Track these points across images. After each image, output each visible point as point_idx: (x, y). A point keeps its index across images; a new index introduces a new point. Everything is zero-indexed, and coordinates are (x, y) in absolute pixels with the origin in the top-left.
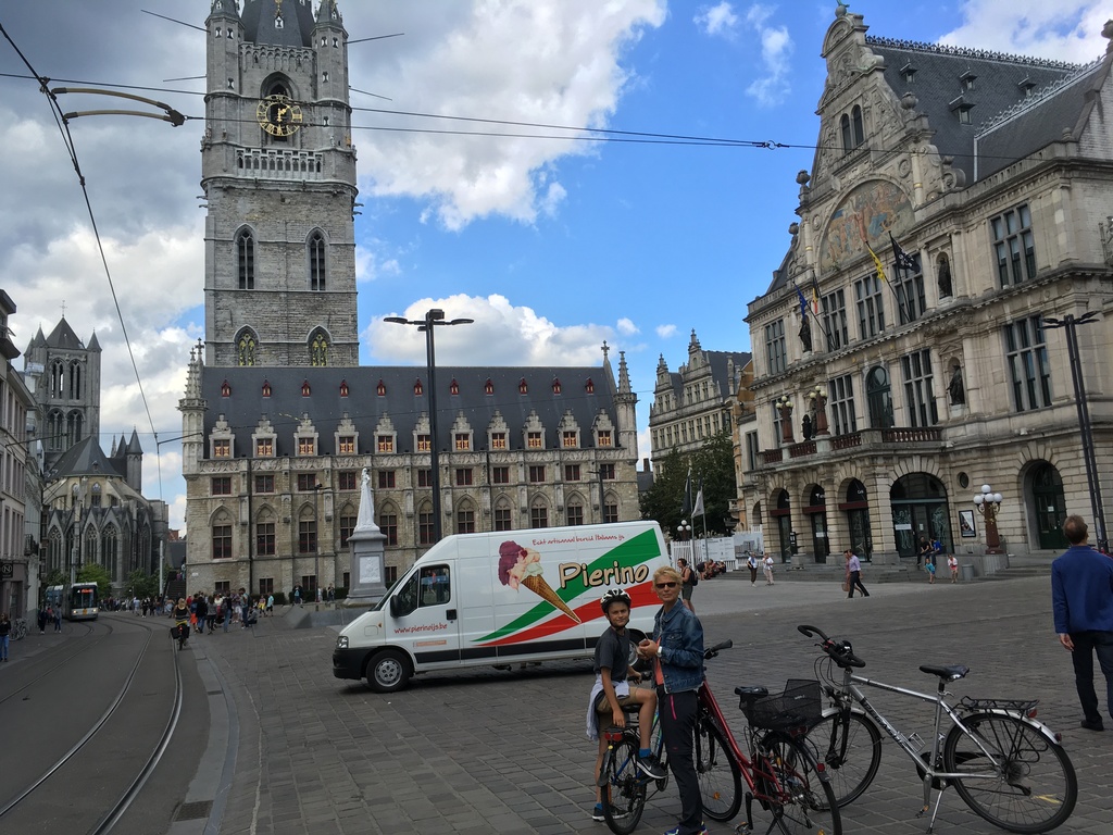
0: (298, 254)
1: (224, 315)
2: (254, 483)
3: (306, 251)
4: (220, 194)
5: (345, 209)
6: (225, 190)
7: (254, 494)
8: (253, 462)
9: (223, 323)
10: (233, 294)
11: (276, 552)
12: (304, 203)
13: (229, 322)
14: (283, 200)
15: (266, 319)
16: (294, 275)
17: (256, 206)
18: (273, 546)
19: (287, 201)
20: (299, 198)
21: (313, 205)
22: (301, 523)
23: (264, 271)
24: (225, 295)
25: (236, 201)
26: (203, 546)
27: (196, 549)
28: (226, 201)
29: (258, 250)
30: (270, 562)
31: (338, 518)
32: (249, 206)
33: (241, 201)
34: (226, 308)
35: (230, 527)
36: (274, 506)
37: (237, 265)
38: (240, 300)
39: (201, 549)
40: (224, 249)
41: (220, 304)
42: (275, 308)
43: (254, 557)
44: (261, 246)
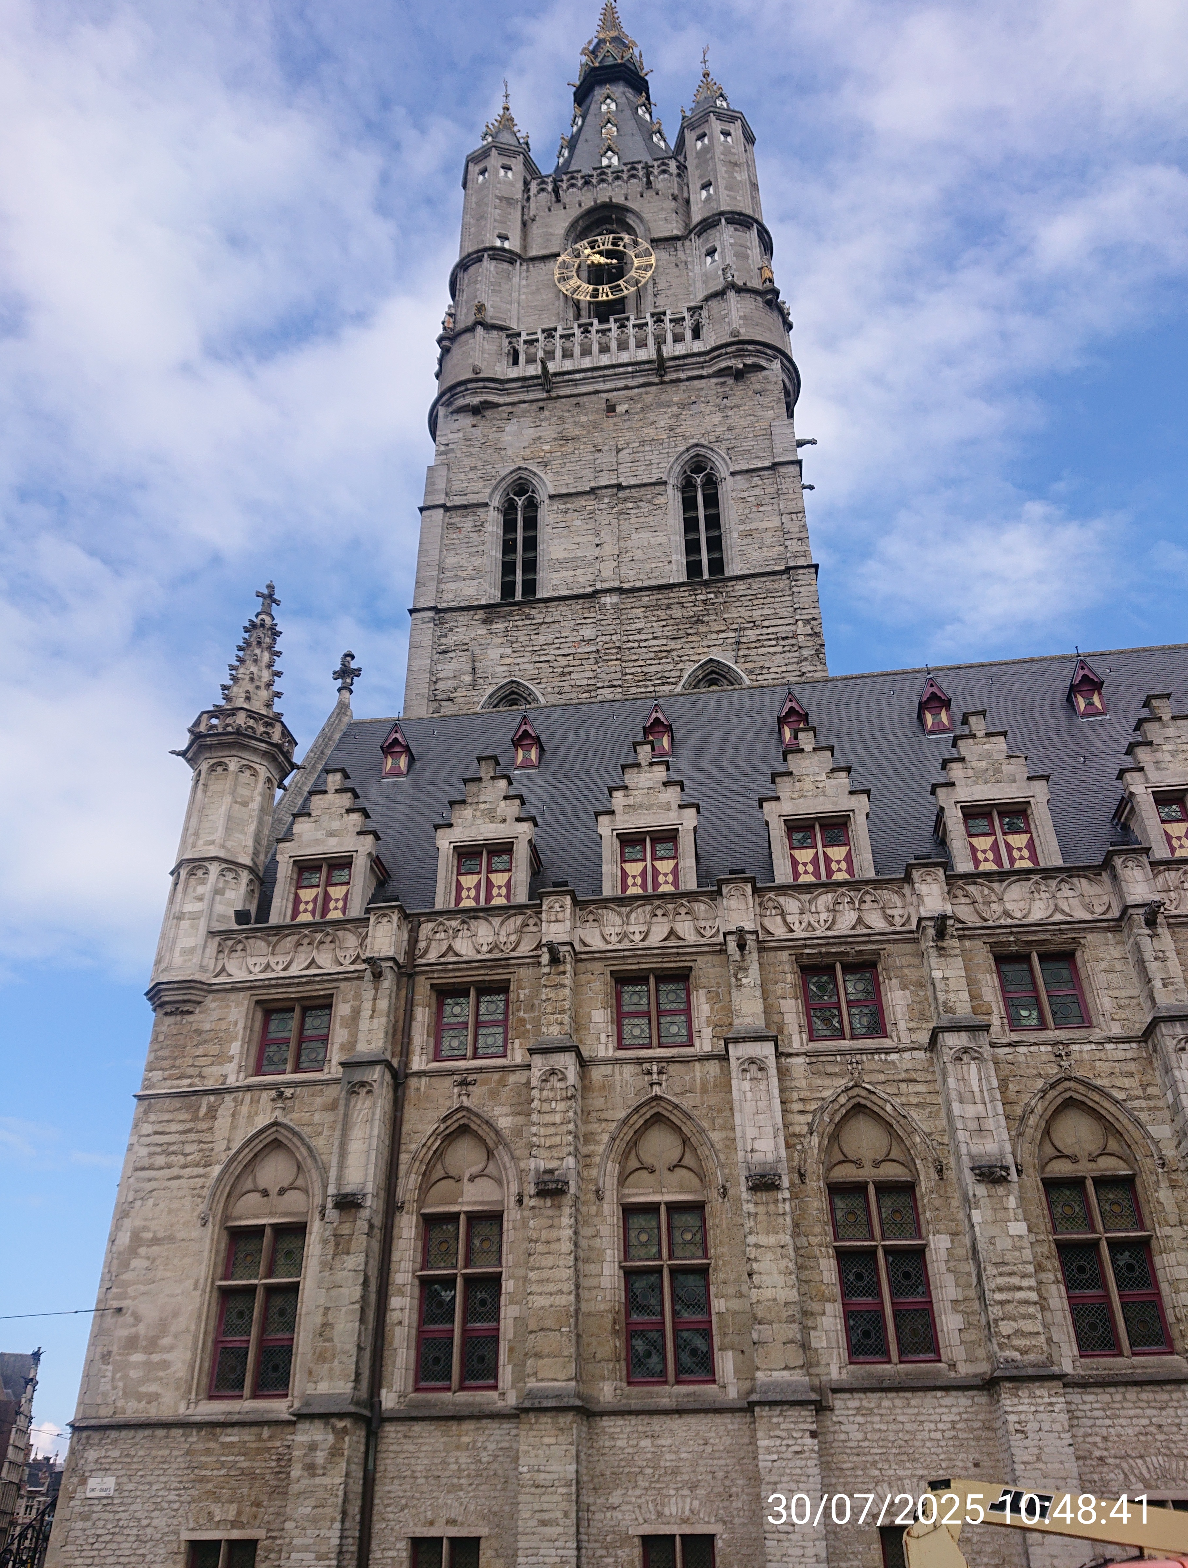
0: (646, 507)
1: (457, 664)
2: (422, 1016)
3: (673, 499)
4: (466, 421)
5: (765, 400)
6: (476, 411)
7: (418, 1063)
8: (426, 928)
9: (450, 684)
10: (481, 614)
11: (506, 1374)
12: (660, 405)
13: (468, 678)
14: (611, 409)
15: (563, 661)
16: (639, 555)
17: (548, 431)
18: (494, 1338)
19: (620, 409)
20: (649, 399)
21: (683, 406)
22: (629, 1211)
23: (563, 555)
24: (463, 618)
25: (501, 430)
26: (163, 1326)
27: (132, 1344)
28: (477, 432)
29: (547, 515)
30: (467, 1433)
31: (815, 1184)
32: (531, 433)
33: (511, 427)
34: (464, 647)
35: (298, 1230)
36: (504, 1123)
37: (496, 553)
38: (499, 626)
39: (152, 1346)
40: (467, 523)
41: (450, 641)
42: (588, 632)
43: (389, 1400)
44: (557, 505)
